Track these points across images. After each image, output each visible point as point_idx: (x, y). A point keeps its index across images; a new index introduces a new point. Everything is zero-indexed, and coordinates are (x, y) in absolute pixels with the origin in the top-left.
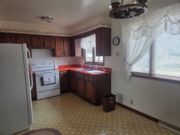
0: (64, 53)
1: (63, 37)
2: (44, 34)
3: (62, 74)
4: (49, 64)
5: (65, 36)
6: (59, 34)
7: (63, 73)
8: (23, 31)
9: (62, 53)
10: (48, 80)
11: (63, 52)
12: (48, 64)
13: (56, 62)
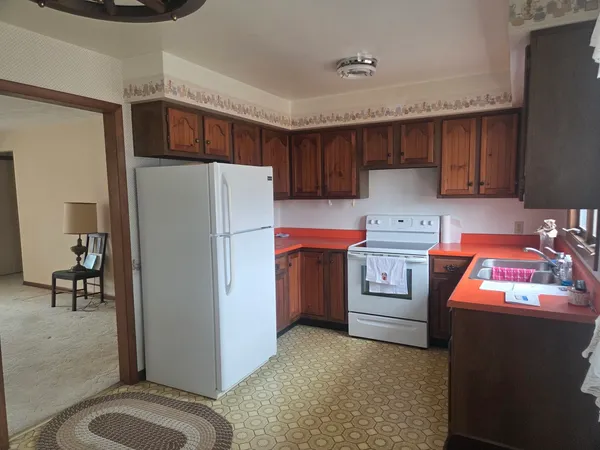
0: (480, 184)
1: (479, 116)
2: (399, 117)
3: (443, 271)
4: (422, 223)
5: (488, 107)
6: (458, 105)
7: (449, 264)
8: (338, 118)
9: (469, 184)
10: (379, 280)
11: (472, 179)
12: (417, 222)
13: (447, 220)
